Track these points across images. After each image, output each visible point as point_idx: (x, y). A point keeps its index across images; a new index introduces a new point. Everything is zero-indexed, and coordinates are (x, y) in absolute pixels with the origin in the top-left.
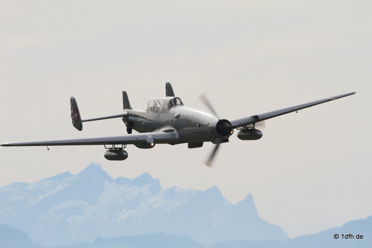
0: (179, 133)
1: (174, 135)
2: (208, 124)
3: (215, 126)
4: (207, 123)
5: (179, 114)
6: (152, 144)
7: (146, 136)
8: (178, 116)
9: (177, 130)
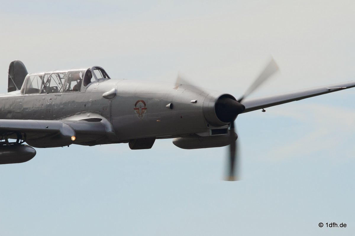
0: (112, 123)
1: (104, 126)
2: (196, 102)
3: (212, 104)
4: (194, 101)
5: (116, 90)
7: (60, 126)
8: (114, 95)
9: (109, 118)
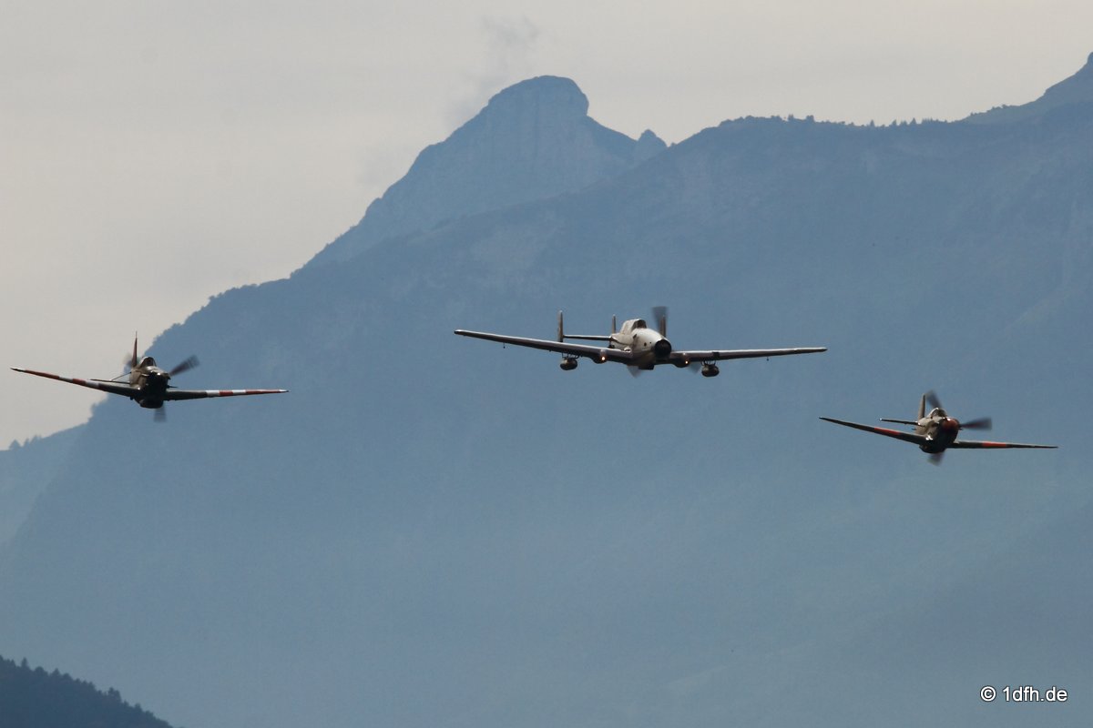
6: (603, 359)
7: (599, 350)
